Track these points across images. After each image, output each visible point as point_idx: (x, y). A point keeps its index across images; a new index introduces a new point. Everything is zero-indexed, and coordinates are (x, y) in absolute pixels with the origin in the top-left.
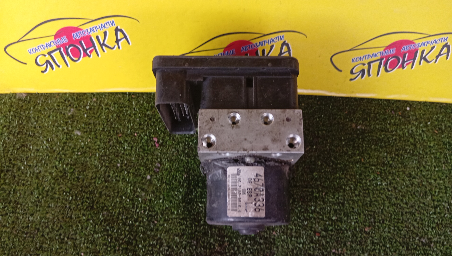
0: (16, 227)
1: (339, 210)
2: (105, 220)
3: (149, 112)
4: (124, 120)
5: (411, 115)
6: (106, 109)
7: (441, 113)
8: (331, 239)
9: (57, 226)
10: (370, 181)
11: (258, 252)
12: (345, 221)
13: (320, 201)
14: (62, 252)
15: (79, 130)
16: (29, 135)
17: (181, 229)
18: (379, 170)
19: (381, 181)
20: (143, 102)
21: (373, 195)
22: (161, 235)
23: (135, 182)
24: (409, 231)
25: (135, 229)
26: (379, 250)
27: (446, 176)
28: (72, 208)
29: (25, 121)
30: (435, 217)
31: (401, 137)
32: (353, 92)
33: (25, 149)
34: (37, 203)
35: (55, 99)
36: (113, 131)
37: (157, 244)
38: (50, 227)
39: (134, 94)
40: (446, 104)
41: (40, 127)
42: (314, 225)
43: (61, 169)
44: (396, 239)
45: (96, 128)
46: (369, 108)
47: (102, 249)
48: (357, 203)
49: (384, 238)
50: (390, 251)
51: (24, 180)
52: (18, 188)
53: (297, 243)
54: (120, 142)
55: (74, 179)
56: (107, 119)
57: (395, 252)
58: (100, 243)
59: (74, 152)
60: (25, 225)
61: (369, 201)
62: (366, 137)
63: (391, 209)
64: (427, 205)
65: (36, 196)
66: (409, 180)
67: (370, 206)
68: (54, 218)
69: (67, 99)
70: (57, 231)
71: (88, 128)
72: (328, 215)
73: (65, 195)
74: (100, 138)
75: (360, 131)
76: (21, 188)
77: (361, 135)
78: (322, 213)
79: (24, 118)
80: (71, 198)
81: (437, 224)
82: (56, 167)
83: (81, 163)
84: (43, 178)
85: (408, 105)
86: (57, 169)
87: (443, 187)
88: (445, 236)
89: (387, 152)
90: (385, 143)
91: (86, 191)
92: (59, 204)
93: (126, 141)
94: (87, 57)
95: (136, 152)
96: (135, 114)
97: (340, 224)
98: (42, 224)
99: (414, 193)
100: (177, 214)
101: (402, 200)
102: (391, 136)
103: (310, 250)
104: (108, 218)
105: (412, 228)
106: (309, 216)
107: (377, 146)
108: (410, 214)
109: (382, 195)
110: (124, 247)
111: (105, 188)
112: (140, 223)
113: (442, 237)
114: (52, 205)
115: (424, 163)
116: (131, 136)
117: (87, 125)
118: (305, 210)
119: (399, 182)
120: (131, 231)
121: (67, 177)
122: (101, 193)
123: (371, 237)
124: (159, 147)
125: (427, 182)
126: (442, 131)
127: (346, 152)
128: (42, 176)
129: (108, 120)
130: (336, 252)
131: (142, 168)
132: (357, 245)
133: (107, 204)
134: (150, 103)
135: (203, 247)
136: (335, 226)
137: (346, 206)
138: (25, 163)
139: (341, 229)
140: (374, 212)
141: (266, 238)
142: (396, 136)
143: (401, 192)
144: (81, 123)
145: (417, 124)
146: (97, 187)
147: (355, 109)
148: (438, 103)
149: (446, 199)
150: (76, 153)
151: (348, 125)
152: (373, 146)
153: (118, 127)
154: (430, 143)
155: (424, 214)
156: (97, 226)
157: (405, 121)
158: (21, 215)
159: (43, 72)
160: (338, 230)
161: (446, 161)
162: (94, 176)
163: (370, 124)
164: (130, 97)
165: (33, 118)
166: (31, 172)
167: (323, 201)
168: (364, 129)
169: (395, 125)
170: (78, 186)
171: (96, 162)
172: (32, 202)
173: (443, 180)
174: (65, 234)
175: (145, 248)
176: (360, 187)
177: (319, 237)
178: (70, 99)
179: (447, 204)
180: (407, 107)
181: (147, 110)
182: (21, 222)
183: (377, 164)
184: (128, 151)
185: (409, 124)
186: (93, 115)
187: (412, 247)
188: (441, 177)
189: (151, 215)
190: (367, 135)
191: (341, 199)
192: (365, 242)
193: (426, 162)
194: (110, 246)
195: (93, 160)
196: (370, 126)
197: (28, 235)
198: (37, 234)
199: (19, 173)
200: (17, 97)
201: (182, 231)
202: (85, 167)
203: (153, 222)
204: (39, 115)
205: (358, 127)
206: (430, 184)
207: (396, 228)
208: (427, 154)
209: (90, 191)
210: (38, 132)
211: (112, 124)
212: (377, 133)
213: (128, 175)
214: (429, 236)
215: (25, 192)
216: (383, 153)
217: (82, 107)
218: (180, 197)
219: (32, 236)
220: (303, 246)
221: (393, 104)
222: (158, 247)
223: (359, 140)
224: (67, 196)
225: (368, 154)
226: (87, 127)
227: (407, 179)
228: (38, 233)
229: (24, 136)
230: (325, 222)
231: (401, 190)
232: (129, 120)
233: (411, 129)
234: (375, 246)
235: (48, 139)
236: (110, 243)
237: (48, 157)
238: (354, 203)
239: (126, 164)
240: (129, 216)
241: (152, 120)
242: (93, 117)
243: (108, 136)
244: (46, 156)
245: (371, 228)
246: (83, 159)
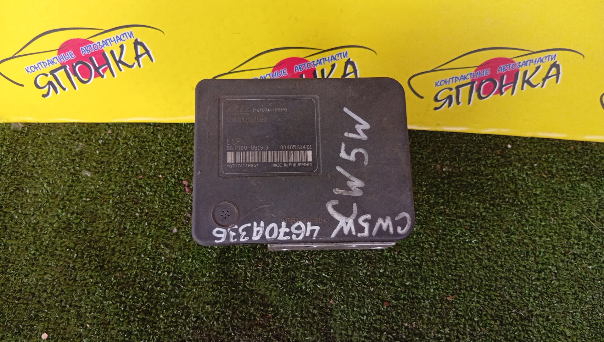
0: (6, 290)
1: (415, 273)
2: (118, 284)
3: (178, 148)
4: (147, 158)
5: (513, 154)
6: (123, 144)
7: (552, 152)
8: (403, 309)
9: (57, 290)
10: (456, 237)
11: (311, 326)
12: (422, 288)
13: (390, 261)
14: (63, 322)
15: (89, 170)
16: (26, 176)
17: (213, 295)
18: (468, 224)
19: (471, 237)
20: (172, 135)
21: (459, 256)
22: (188, 303)
23: (158, 236)
24: (504, 301)
25: (156, 294)
26: (465, 325)
27: (555, 233)
28: (76, 267)
29: (21, 158)
30: (538, 283)
31: (499, 182)
32: (438, 125)
33: (20, 193)
34: (33, 262)
35: (59, 130)
36: (132, 171)
37: (182, 315)
38: (49, 291)
39: (160, 125)
40: (560, 140)
41: (39, 166)
42: (382, 292)
43: (65, 219)
44: (486, 311)
45: (110, 167)
46: (459, 145)
47: (112, 320)
48: (438, 264)
49: (472, 310)
50: (479, 326)
51: (17, 232)
52: (9, 242)
53: (361, 314)
54: (141, 186)
55: (80, 231)
56: (125, 157)
57: (485, 327)
58: (111, 312)
59: (81, 198)
60: (18, 289)
61: (454, 263)
62: (453, 181)
63: (482, 272)
64: (528, 269)
65: (33, 252)
66: (506, 237)
67: (455, 269)
68: (54, 280)
69: (75, 130)
70: (57, 297)
71: (101, 167)
72: (400, 280)
73: (68, 252)
74: (115, 180)
75: (446, 174)
76: (14, 242)
77: (447, 179)
78: (392, 277)
79: (19, 155)
80: (75, 255)
81: (541, 293)
82: (58, 216)
83: (91, 212)
84: (41, 230)
85: (510, 142)
86: (60, 219)
87: (550, 246)
88: (550, 309)
89: (479, 201)
90: (477, 190)
91: (95, 246)
92: (61, 263)
93: (148, 184)
94: (100, 77)
95: (160, 198)
96: (160, 151)
97: (415, 291)
98: (39, 288)
99: (513, 254)
100: (210, 277)
101: (496, 262)
102: (485, 181)
103: (376, 324)
104: (122, 281)
105: (508, 298)
106: (376, 281)
107: (467, 193)
108: (507, 279)
109: (470, 255)
110: (141, 317)
111: (119, 243)
112: (162, 287)
113: (547, 309)
114: (52, 264)
115: (526, 215)
116: (155, 178)
117: (99, 164)
118: (372, 273)
119: (493, 239)
120: (151, 298)
121: (72, 229)
122: (113, 249)
123: (455, 308)
124: (189, 192)
125: (531, 239)
126: (553, 175)
127: (427, 200)
128: (41, 227)
130: (410, 326)
131: (167, 219)
132: (436, 317)
133: (122, 263)
134: (180, 137)
135: (241, 319)
136: (409, 293)
137: (424, 268)
138: (20, 211)
139: (417, 298)
140: (461, 276)
141: (322, 307)
142: (493, 180)
143: (495, 251)
144: (92, 161)
145: (520, 165)
146: (109, 242)
147: (442, 146)
148: (549, 139)
149: (553, 262)
150: (84, 199)
151: (431, 166)
152: (462, 193)
153: (138, 167)
154: (536, 190)
155: (524, 280)
156: (107, 291)
157: (504, 162)
158: (12, 276)
159: (44, 96)
160: (413, 298)
161: (556, 213)
162: (106, 228)
163: (459, 165)
164: (155, 129)
165: (31, 154)
166: (26, 223)
167: (395, 262)
168: (452, 172)
169: (491, 167)
170: (85, 240)
171: (109, 210)
172: (26, 260)
173: (551, 237)
174: (67, 300)
175: (168, 319)
176: (443, 244)
177: (387, 307)
178: (78, 130)
179: (555, 268)
180: (508, 144)
181: (177, 146)
182: (12, 284)
183: (467, 217)
184: (149, 197)
185: (509, 167)
186: (107, 151)
187: (507, 321)
188: (548, 233)
189: (176, 278)
190: (455, 179)
191: (418, 260)
192: (446, 314)
193: (529, 214)
194: (124, 316)
195: (105, 209)
196: (460, 168)
197: (21, 301)
198: (32, 300)
199: (12, 223)
200: (12, 128)
201: (214, 298)
202: (95, 217)
203: (179, 287)
204: (40, 150)
205: (444, 169)
206: (534, 241)
207: (487, 297)
208: (531, 203)
209: (100, 247)
210: (37, 172)
211: (130, 162)
212: (467, 177)
213: (149, 228)
214: (530, 308)
215: (19, 248)
216: (474, 203)
217: (94, 141)
218: (214, 255)
219: (25, 302)
220: (367, 318)
221: (490, 140)
222: (184, 318)
223: (444, 186)
224: (72, 253)
225: (455, 203)
226: (99, 166)
227: (504, 235)
228: (34, 299)
229: (19, 177)
230: (396, 288)
231: (496, 249)
232: (153, 158)
233: (512, 172)
234: (459, 320)
235: (49, 181)
236: (123, 311)
237: (48, 204)
238: (434, 264)
239: (147, 213)
240: (148, 279)
241: (183, 158)
242: (107, 153)
243: (125, 178)
244: (47, 202)
245: (454, 296)
246: (92, 206)
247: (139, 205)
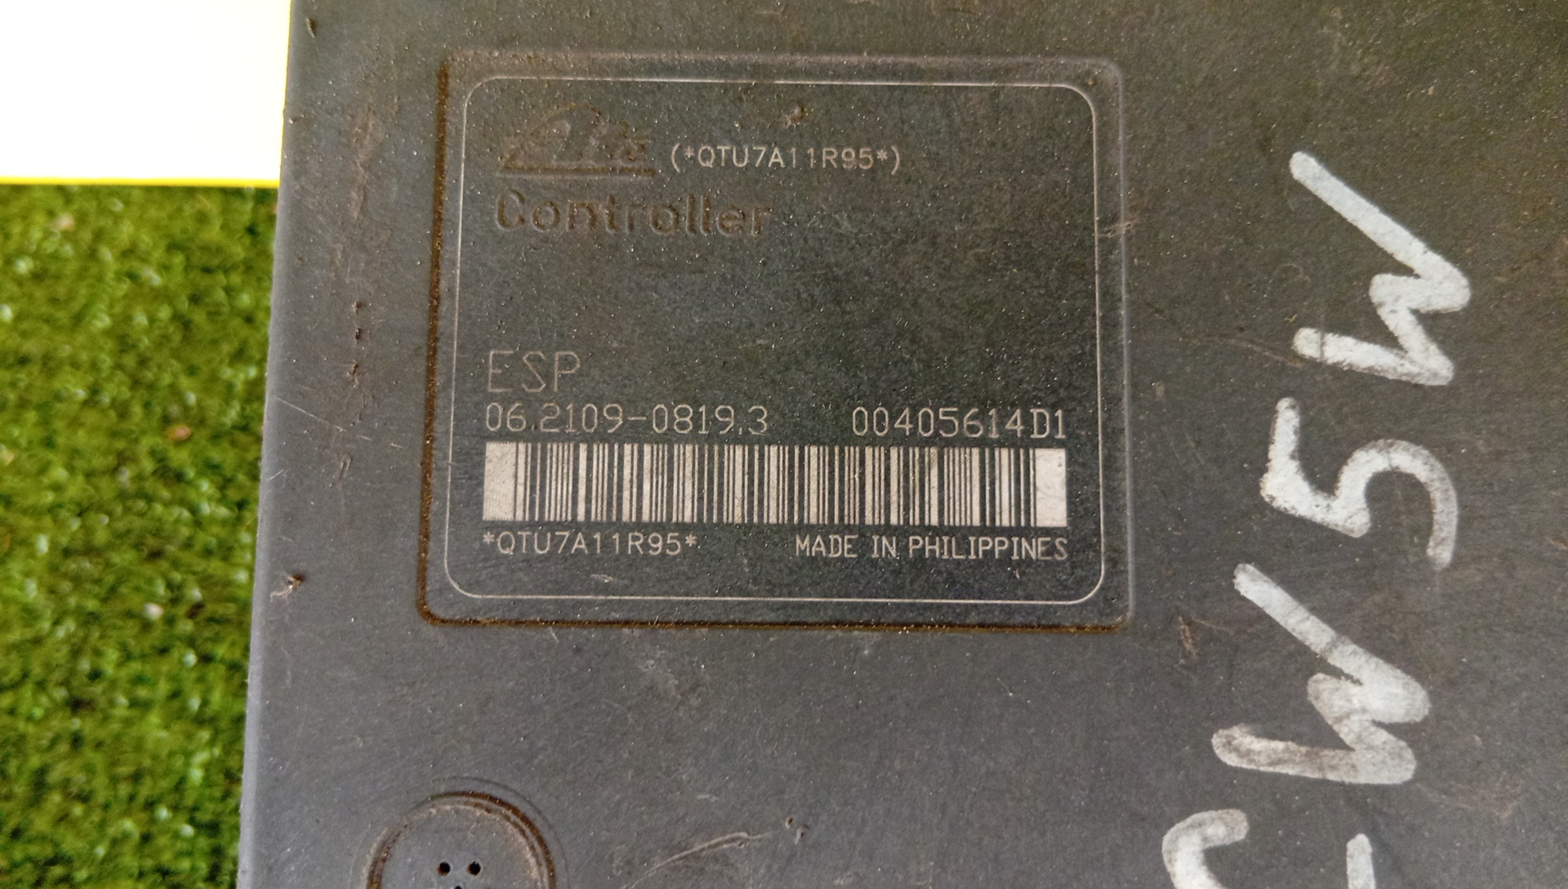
247: (164, 565)
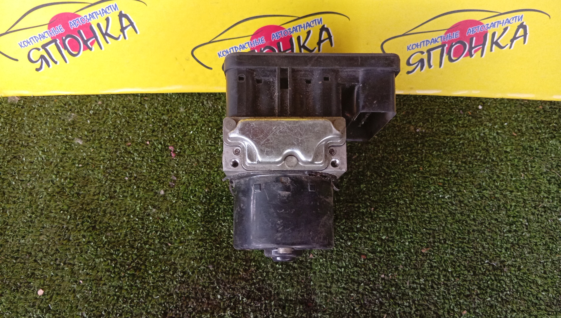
0: (4, 251)
1: (390, 227)
2: (109, 242)
3: (164, 117)
4: (135, 126)
5: (484, 114)
6: (113, 114)
7: (522, 112)
8: (379, 262)
9: (52, 249)
10: (429, 194)
11: (292, 279)
12: (397, 241)
13: (367, 217)
14: (58, 279)
15: (81, 138)
16: (22, 145)
17: (199, 251)
18: (441, 181)
19: (444, 193)
20: (158, 104)
21: (433, 211)
22: (175, 259)
23: (146, 198)
24: (477, 252)
25: (145, 252)
26: (439, 275)
27: (526, 187)
28: (70, 228)
29: (17, 129)
30: (510, 235)
31: (471, 141)
32: (412, 88)
33: (17, 161)
34: (30, 223)
35: (53, 103)
36: (121, 139)
37: (170, 270)
38: (44, 251)
39: (147, 95)
40: (528, 100)
41: (35, 136)
42: (359, 246)
43: (59, 184)
44: (460, 262)
45: (101, 135)
46: (432, 107)
47: (104, 276)
48: (413, 219)
49: (445, 261)
50: (453, 276)
51: (15, 197)
52: (7, 206)
53: (339, 267)
54: (130, 152)
55: (73, 195)
56: (114, 125)
57: (459, 277)
58: (102, 268)
59: (74, 164)
60: (15, 249)
61: (428, 217)
62: (427, 141)
63: (455, 226)
64: (500, 222)
65: (29, 215)
66: (478, 192)
67: (429, 223)
68: (49, 240)
69: (68, 102)
70: (52, 256)
71: (92, 136)
72: (376, 234)
73: (62, 214)
74: (105, 147)
75: (419, 135)
76: (12, 206)
77: (421, 139)
78: (369, 231)
79: (16, 126)
80: (69, 217)
81: (513, 245)
82: (52, 181)
83: (83, 177)
84: (37, 194)
85: (481, 103)
86: (54, 184)
87: (521, 200)
88: (522, 259)
89: (452, 159)
90: (450, 149)
91: (88, 209)
92: (56, 224)
93: (136, 150)
94: (88, 50)
95: (147, 163)
96: (147, 119)
97: (391, 244)
98: (34, 248)
99: (484, 208)
100: (195, 234)
101: (469, 216)
102: (458, 140)
103: (354, 276)
104: (113, 240)
105: (480, 249)
106: (353, 235)
107: (440, 152)
108: (479, 232)
109: (444, 210)
110: (131, 273)
111: (109, 206)
112: (150, 245)
113: (518, 260)
114: (47, 225)
115: (497, 171)
116: (143, 144)
117: (90, 132)
118: (349, 228)
119: (465, 194)
120: (140, 255)
121: (65, 193)
122: (104, 211)
123: (429, 259)
124: (175, 157)
125: (502, 194)
126: (522, 133)
127: (402, 159)
128: (36, 192)
129: (115, 127)
130: (386, 278)
131: (154, 182)
132: (412, 269)
133: (112, 223)
134: (166, 106)
135: (225, 273)
136: (385, 247)
137: (399, 223)
138: (17, 178)
139: (393, 251)
140: (434, 230)
141: (302, 261)
142: (465, 139)
143: (468, 206)
144: (83, 131)
145: (490, 125)
146: (100, 204)
147: (415, 108)
148: (518, 100)
149: (524, 215)
150: (77, 165)
151: (405, 128)
152: (435, 152)
153: (126, 135)
154: (507, 148)
155: (496, 232)
156: (99, 249)
157: (476, 122)
158: (10, 238)
159: (37, 70)
160: (389, 252)
161: (526, 169)
162: (98, 192)
163: (432, 126)
164: (142, 99)
165: (27, 125)
166: (23, 188)
167: (371, 218)
168: (425, 133)
169: (463, 127)
170: (78, 203)
171: (100, 175)
172: (23, 222)
173: (521, 191)
174: (61, 259)
175: (156, 274)
176: (417, 200)
177: (364, 260)
178: (71, 102)
179: (526, 221)
180: (479, 105)
181: (163, 114)
182: (10, 245)
183: (440, 174)
184: (138, 162)
185: (480, 126)
186: (97, 121)
187: (480, 272)
188: (518, 187)
189: (163, 237)
190: (428, 139)
191: (394, 215)
192: (421, 265)
193: (500, 171)
194: (114, 272)
195: (96, 174)
196: (432, 129)
197: (18, 260)
198: (28, 259)
199: (10, 189)
200: (9, 101)
201: (199, 254)
202: (86, 181)
203: (167, 245)
204: (35, 121)
205: (418, 130)
206: (505, 196)
207: (460, 249)
208: (502, 160)
209: (92, 209)
210: (33, 141)
211: (120, 131)
212: (440, 137)
213: (138, 191)
214: (502, 259)
215: (16, 211)
216: (446, 161)
217: (85, 111)
218: (199, 215)
219: (22, 261)
220: (345, 271)
221: (462, 102)
222: (171, 273)
223: (418, 145)
224: (65, 215)
225: (428, 161)
226: (90, 134)
227: (476, 191)
228: (30, 258)
229: (15, 146)
230: (373, 242)
231: (468, 204)
232: (141, 126)
233: (483, 131)
234: (433, 271)
235: (44, 149)
236: (114, 268)
237: (43, 170)
238: (409, 219)
239: (136, 177)
240: (137, 238)
241: (168, 126)
242: (97, 123)
243: (115, 145)
244: (42, 169)
245: (429, 249)
246: (84, 172)
247: (128, 170)
